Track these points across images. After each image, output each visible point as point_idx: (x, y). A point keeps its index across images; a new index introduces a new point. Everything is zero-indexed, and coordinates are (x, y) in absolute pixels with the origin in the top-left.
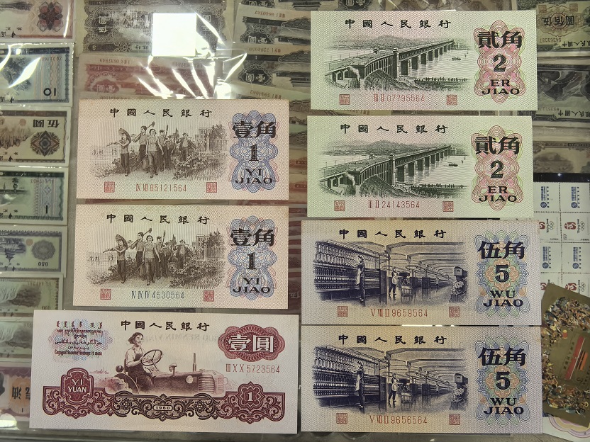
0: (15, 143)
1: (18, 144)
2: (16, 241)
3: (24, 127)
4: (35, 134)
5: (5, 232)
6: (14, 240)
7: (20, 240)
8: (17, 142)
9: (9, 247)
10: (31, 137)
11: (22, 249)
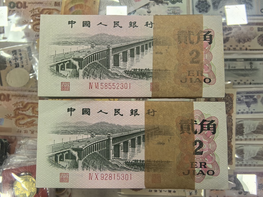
0: (248, 40)
1: (250, 41)
2: (251, 97)
3: (252, 32)
4: (259, 35)
5: (244, 92)
6: (250, 96)
7: (254, 96)
8: (249, 40)
9: (247, 100)
10: (257, 37)
11: (255, 101)
